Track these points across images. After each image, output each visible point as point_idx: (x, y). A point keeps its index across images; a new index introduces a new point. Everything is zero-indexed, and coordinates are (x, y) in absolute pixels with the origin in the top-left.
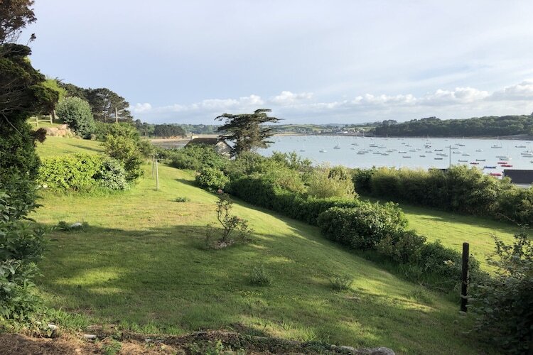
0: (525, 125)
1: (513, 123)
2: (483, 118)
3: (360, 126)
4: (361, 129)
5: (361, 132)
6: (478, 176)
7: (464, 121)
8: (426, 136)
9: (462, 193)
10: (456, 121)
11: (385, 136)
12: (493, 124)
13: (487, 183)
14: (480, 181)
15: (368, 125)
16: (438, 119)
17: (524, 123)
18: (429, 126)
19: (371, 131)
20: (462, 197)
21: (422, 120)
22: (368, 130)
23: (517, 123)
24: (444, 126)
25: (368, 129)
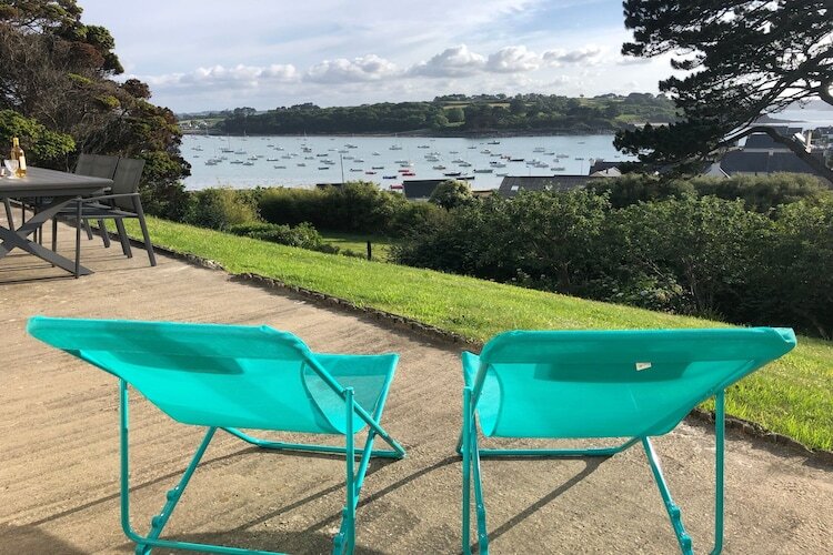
0: (428, 115)
1: (412, 113)
2: (377, 106)
3: (200, 117)
4: (202, 122)
5: (202, 127)
6: (375, 192)
7: (352, 110)
8: (302, 134)
9: (361, 212)
10: (341, 109)
11: (242, 135)
12: (390, 114)
13: (384, 200)
14: (378, 197)
15: (211, 115)
16: (316, 107)
17: (426, 113)
18: (304, 117)
19: (218, 125)
20: (361, 216)
21: (294, 107)
22: (212, 125)
23: (418, 114)
24: (325, 117)
25: (213, 122)
